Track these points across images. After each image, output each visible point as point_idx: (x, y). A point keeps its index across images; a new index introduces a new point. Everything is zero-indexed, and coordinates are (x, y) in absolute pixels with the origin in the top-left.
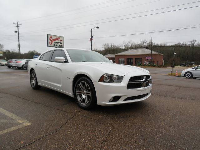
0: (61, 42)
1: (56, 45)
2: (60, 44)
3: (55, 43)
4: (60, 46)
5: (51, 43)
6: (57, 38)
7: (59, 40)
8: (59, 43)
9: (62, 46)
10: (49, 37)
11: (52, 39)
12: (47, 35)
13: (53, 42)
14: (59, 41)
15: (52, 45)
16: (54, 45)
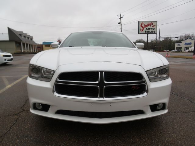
0: (154, 27)
1: (148, 31)
2: (152, 30)
3: (147, 29)
4: (152, 31)
5: (142, 30)
6: (149, 23)
7: (152, 25)
8: (151, 28)
9: (155, 32)
10: (141, 23)
11: (143, 26)
12: (139, 21)
13: (145, 29)
14: (151, 27)
15: (144, 32)
16: (146, 31)
